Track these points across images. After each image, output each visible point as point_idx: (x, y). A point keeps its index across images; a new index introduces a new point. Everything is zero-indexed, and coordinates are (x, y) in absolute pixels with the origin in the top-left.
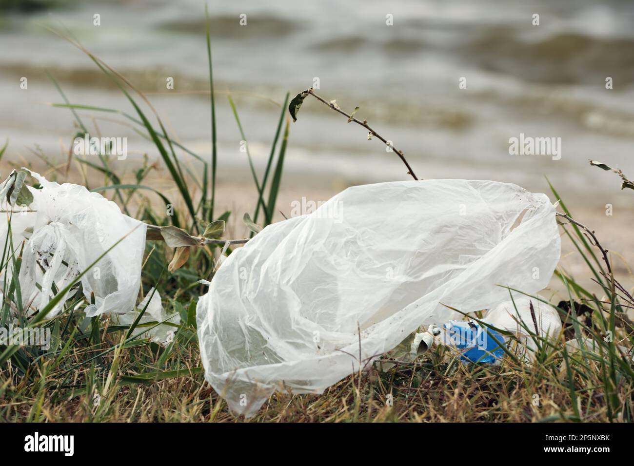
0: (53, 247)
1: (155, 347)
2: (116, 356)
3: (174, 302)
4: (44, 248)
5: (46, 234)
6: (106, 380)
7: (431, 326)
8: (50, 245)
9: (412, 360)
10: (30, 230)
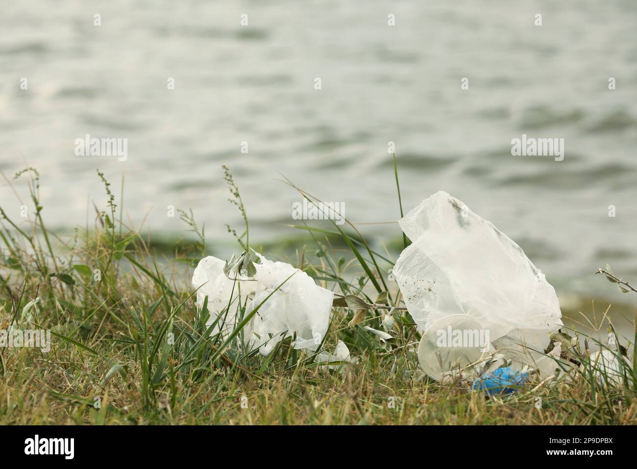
10: (253, 294)
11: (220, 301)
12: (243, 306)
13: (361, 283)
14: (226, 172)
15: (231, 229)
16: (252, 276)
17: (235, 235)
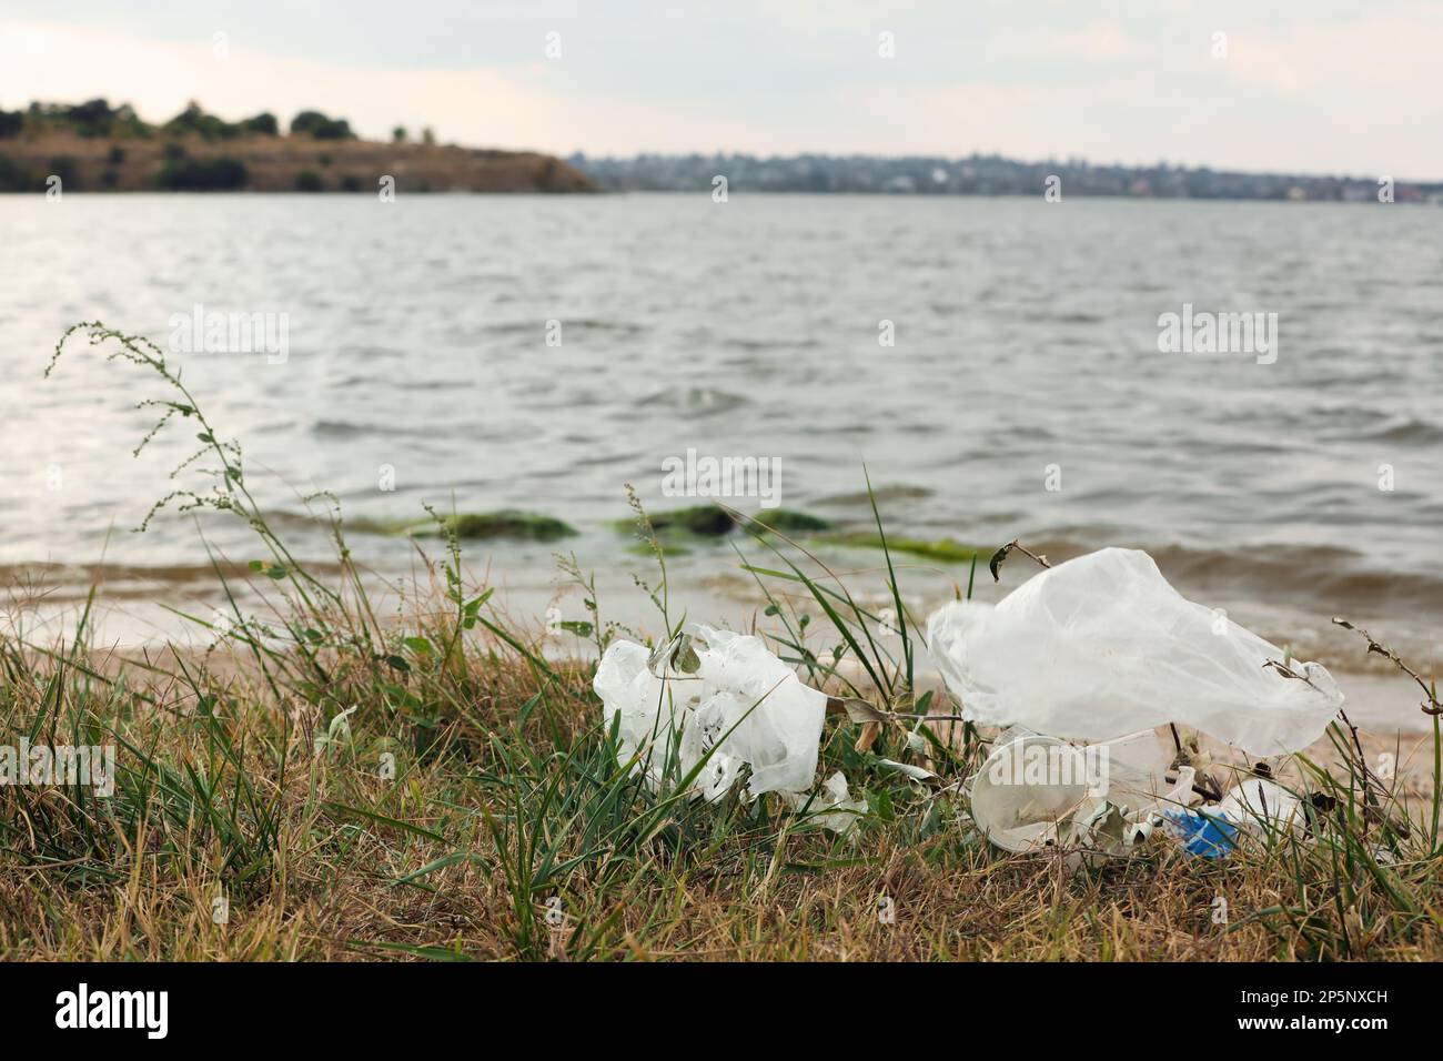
0: (720, 721)
1: (830, 834)
2: (780, 841)
3: (863, 791)
4: (711, 722)
5: (713, 706)
6: (768, 867)
7: (1150, 815)
8: (716, 718)
9: (1127, 853)
10: (696, 700)
11: (643, 715)
12: (677, 727)
13: (837, 655)
14: (630, 494)
15: (640, 580)
16: (694, 672)
17: (646, 588)
